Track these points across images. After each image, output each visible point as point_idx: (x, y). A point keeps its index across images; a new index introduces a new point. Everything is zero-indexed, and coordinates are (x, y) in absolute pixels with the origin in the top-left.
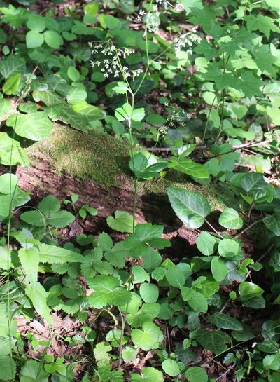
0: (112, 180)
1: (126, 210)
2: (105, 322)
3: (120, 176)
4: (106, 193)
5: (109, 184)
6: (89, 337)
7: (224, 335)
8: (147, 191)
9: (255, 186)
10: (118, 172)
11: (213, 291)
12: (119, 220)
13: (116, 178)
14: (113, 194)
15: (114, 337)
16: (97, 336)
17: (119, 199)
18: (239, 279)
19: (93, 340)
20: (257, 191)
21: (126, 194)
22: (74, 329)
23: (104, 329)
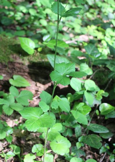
0: (9, 58)
1: (19, 74)
2: (23, 140)
3: (13, 55)
4: (6, 66)
5: (7, 61)
6: (16, 151)
7: (97, 137)
8: (30, 62)
9: (93, 51)
10: (11, 54)
11: (88, 111)
12: (16, 81)
13: (11, 57)
14: (10, 66)
15: (37, 149)
16: (21, 149)
17: (14, 69)
18: (98, 103)
19: (19, 153)
20: (94, 53)
21: (18, 65)
22: (4, 148)
23: (24, 145)
